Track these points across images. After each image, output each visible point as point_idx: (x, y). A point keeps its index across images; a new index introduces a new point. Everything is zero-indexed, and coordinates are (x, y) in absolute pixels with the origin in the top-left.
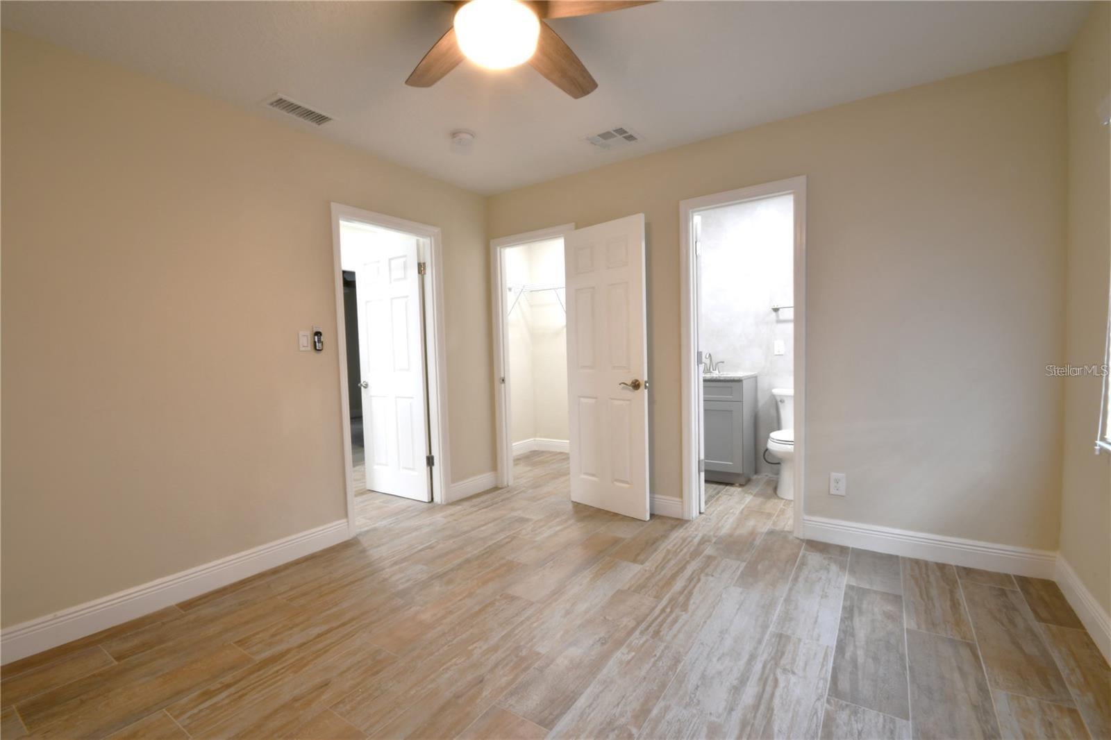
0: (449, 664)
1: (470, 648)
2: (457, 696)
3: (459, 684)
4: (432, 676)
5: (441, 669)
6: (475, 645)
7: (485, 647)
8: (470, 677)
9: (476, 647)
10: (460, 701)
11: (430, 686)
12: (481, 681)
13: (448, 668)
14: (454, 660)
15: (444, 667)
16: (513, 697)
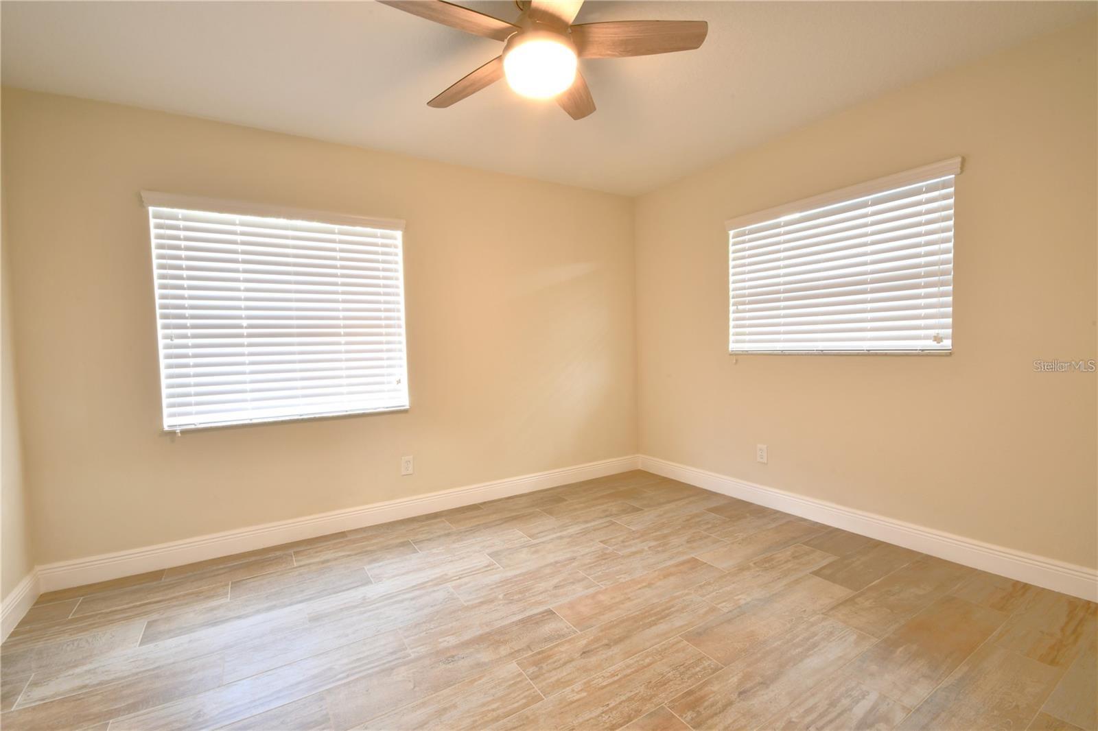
0: (611, 680)
1: (584, 694)
2: (608, 646)
3: (604, 656)
4: (629, 671)
5: (620, 676)
6: (578, 697)
7: (568, 689)
8: (593, 660)
9: (577, 693)
10: (606, 641)
11: (631, 662)
12: (584, 653)
13: (613, 675)
14: (604, 684)
15: (616, 678)
16: (563, 633)
